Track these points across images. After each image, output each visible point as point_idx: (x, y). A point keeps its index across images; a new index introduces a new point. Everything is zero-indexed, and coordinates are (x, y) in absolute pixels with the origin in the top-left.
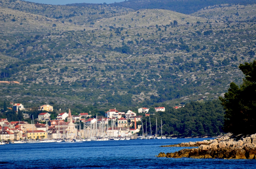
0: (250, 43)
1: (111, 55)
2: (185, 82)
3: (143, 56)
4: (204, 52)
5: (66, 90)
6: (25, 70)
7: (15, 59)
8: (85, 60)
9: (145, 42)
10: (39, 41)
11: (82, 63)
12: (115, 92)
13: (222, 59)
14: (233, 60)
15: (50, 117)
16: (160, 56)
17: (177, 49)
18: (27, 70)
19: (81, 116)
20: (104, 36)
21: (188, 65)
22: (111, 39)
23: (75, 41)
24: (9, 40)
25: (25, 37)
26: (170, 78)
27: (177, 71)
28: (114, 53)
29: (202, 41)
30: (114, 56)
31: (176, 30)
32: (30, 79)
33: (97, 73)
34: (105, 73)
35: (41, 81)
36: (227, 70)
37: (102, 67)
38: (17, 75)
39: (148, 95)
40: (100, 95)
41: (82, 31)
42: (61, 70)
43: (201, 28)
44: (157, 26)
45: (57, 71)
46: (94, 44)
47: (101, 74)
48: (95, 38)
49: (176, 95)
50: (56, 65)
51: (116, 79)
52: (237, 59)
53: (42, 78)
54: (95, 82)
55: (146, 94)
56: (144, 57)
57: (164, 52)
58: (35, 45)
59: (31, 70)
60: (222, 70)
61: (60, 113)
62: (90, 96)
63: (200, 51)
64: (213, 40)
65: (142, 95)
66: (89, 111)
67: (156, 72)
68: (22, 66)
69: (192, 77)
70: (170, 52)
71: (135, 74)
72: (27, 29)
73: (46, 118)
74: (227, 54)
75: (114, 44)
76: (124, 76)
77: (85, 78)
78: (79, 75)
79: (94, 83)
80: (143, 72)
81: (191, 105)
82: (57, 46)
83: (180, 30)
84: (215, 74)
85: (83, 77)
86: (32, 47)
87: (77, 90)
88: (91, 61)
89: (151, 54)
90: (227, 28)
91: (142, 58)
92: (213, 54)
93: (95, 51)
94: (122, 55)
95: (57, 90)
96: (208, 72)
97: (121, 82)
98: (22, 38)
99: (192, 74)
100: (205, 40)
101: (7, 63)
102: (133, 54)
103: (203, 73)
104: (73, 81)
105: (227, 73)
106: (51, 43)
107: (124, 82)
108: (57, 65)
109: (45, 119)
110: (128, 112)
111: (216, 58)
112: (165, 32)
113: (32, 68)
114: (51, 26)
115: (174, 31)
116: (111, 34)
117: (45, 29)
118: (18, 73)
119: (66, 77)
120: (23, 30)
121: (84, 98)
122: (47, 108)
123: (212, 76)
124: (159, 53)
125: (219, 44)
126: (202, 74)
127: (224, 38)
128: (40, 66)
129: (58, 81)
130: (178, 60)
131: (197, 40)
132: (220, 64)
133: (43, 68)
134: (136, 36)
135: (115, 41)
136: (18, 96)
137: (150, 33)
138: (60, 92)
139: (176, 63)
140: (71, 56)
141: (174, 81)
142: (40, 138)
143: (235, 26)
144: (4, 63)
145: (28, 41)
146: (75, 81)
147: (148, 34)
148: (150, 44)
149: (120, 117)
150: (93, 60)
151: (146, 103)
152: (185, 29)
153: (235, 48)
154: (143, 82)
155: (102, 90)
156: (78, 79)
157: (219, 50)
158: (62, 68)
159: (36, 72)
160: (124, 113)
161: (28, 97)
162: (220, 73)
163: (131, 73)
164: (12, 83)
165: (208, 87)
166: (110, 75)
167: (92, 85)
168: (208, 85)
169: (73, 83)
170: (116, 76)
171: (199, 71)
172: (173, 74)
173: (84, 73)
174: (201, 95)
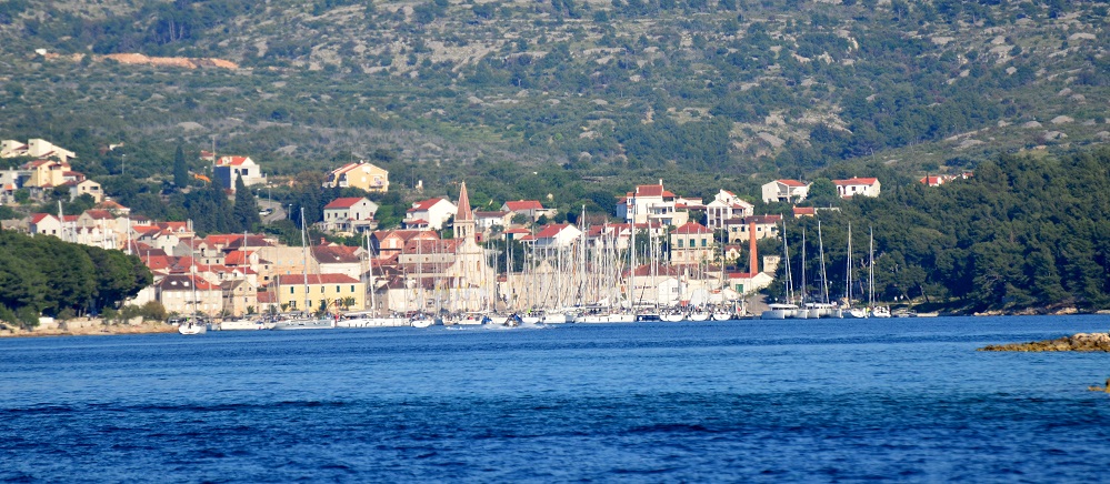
2: (964, 67)
5: (442, 99)
6: (259, 11)
12: (656, 109)
15: (377, 216)
18: (268, 9)
19: (512, 214)
26: (899, 51)
27: (930, 21)
32: (283, 51)
33: (577, 27)
34: (610, 28)
35: (333, 57)
37: (598, 1)
38: (226, 31)
39: (801, 126)
40: (590, 121)
42: (417, 10)
45: (400, 15)
47: (593, 30)
49: (926, 127)
51: (660, 55)
53: (336, 47)
54: (569, 67)
55: (793, 120)
59: (287, 11)
61: (418, 201)
62: (544, 125)
65: (774, 125)
66: (544, 194)
67: (835, 22)
69: (995, 46)
71: (741, 34)
73: (358, 223)
76: (696, 39)
77: (523, 46)
78: (497, 35)
79: (562, 69)
80: (777, 25)
81: (1000, 170)
84: (1098, 36)
85: (514, 44)
87: (491, 100)
95: (402, 97)
96: (1066, 27)
97: (683, 67)
99: (995, 35)
103: (1043, 29)
104: (471, 59)
107: (694, 66)
109: (353, 224)
110: (717, 196)
113: (293, 2)
118: (231, 21)
119: (441, 44)
121: (521, 134)
122: (364, 179)
123: (1083, 42)
126: (1040, 33)
129: (405, 58)
133: (341, 2)
136: (234, 125)
138: (415, 109)
141: (913, 64)
142: (332, 309)
146: (481, 62)
149: (680, 219)
151: (791, 158)
154: (777, 66)
155: (600, 102)
156: (493, 54)
159: (311, 18)
160: (698, 203)
161: (276, 129)
163: (724, 26)
164: (207, 67)
165: (1067, 90)
166: (632, 33)
167: (552, 77)
168: (1067, 81)
169: (470, 67)
170: (660, 40)
171: (1024, 22)
172: (911, 33)
173: (520, 25)
174: (1035, 124)
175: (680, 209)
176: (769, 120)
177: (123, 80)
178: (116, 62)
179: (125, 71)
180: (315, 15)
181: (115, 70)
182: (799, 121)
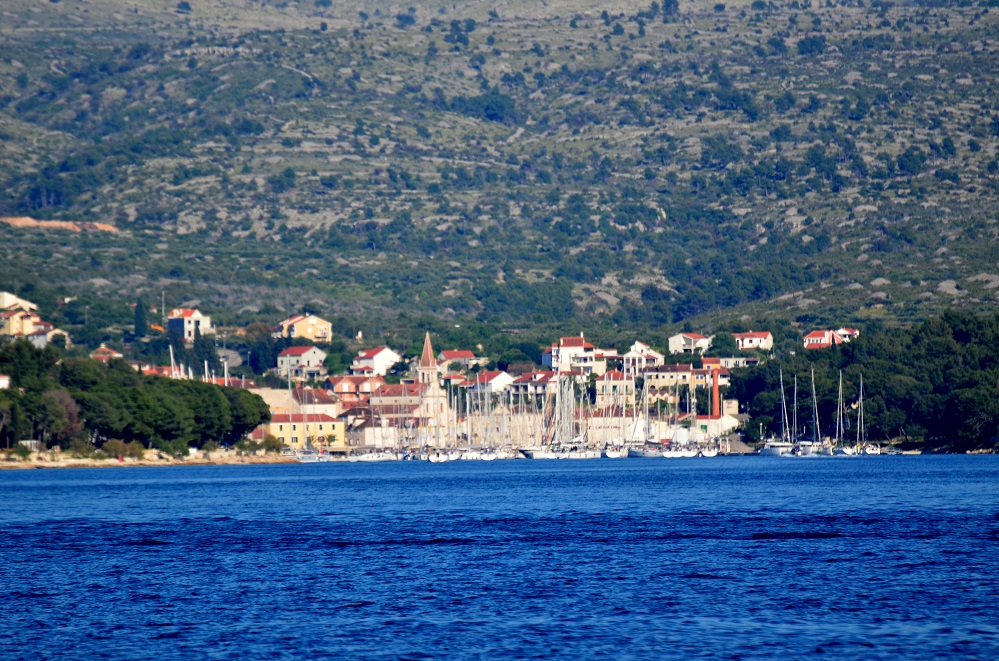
0: (989, 90)
1: (447, 125)
2: (762, 236)
3: (576, 132)
4: (817, 123)
5: (313, 261)
6: (122, 181)
7: (61, 138)
8: (357, 144)
9: (573, 77)
10: (150, 68)
11: (348, 157)
12: (505, 271)
13: (895, 149)
14: (939, 155)
15: (325, 363)
16: (645, 133)
17: (704, 109)
18: (131, 179)
19: (449, 362)
20: (406, 54)
21: (766, 170)
22: (432, 62)
23: (291, 72)
24: (23, 61)
25: (83, 52)
26: (703, 221)
27: (727, 193)
28: (457, 118)
29: (796, 76)
30: (459, 131)
31: (683, 33)
32: (152, 216)
33: (414, 197)
34: (446, 199)
35: (198, 222)
36: (921, 193)
37: (428, 174)
38: (94, 198)
39: (633, 286)
40: (450, 281)
41: (315, 32)
42: (271, 181)
43: (780, 27)
44: (604, 15)
45: (252, 186)
46: (365, 83)
47: (430, 200)
48: (368, 61)
50: (244, 163)
51: (493, 223)
52: (955, 149)
53: (200, 213)
54: (412, 233)
55: (625, 281)
56: (578, 138)
57: (657, 120)
58: (135, 82)
59: (148, 181)
60: (900, 192)
61: (363, 350)
62: (410, 284)
63: (799, 116)
64: (840, 73)
65: (610, 285)
67: (642, 195)
68: (109, 166)
69: (789, 216)
70: (679, 117)
71: (562, 205)
72: (80, 20)
73: (309, 369)
74: (905, 128)
75: (445, 83)
76: (525, 209)
77: (370, 214)
78: (345, 205)
79: (406, 234)
80: (591, 197)
82: (222, 87)
83: (696, 33)
84: (880, 208)
85: (361, 212)
86: (123, 91)
87: (357, 262)
88: (377, 148)
89: (607, 123)
90: (878, 27)
91: (571, 139)
92: (850, 128)
93: (381, 109)
94: (485, 126)
95: (276, 258)
96: (850, 201)
97: (515, 235)
98: (70, 53)
99: (787, 207)
100: (809, 74)
101: (34, 152)
102: (528, 123)
103: (831, 201)
104: (323, 225)
105: (926, 205)
106: (197, 77)
107: (525, 232)
108: (248, 164)
109: (305, 370)
110: (632, 348)
111: (867, 146)
112: (638, 41)
113: (152, 173)
114: (172, 10)
115: (676, 36)
116: (432, 43)
117: (149, 22)
118: (98, 189)
119: (295, 212)
120: (63, 21)
121: (390, 292)
122: (310, 330)
123: (869, 214)
124: (636, 124)
125: (868, 91)
126: (828, 205)
127: (883, 68)
128: (182, 167)
129: (264, 224)
130: (719, 150)
131: (776, 74)
132: (891, 169)
133: (197, 173)
134: (526, 53)
135: (446, 71)
136: (138, 282)
137: (581, 44)
138: (292, 269)
139: (714, 161)
140: (293, 128)
141: (717, 233)
142: (317, 444)
143: (911, 20)
144: (23, 152)
145: (104, 68)
146: (332, 227)
147: (574, 46)
148: (590, 88)
149: (600, 368)
150: (385, 146)
151: (626, 314)
152: (718, 29)
153: (930, 108)
154: (598, 233)
155: (454, 264)
156: (343, 220)
157: (872, 115)
158: (270, 175)
159: (172, 188)
160: (613, 353)
161: (179, 285)
162: (899, 204)
163: (547, 198)
164: (91, 231)
165: (864, 257)
166: (464, 203)
167: (397, 242)
168: (862, 248)
169: (322, 232)
170: (492, 209)
171: (811, 195)
172: (712, 205)
173: (364, 195)
174: (857, 286)
175: (599, 358)
176: (605, 281)
177: (20, 241)
178: (9, 225)
179: (19, 233)
180: (176, 184)
181: (10, 232)
182: (631, 282)
